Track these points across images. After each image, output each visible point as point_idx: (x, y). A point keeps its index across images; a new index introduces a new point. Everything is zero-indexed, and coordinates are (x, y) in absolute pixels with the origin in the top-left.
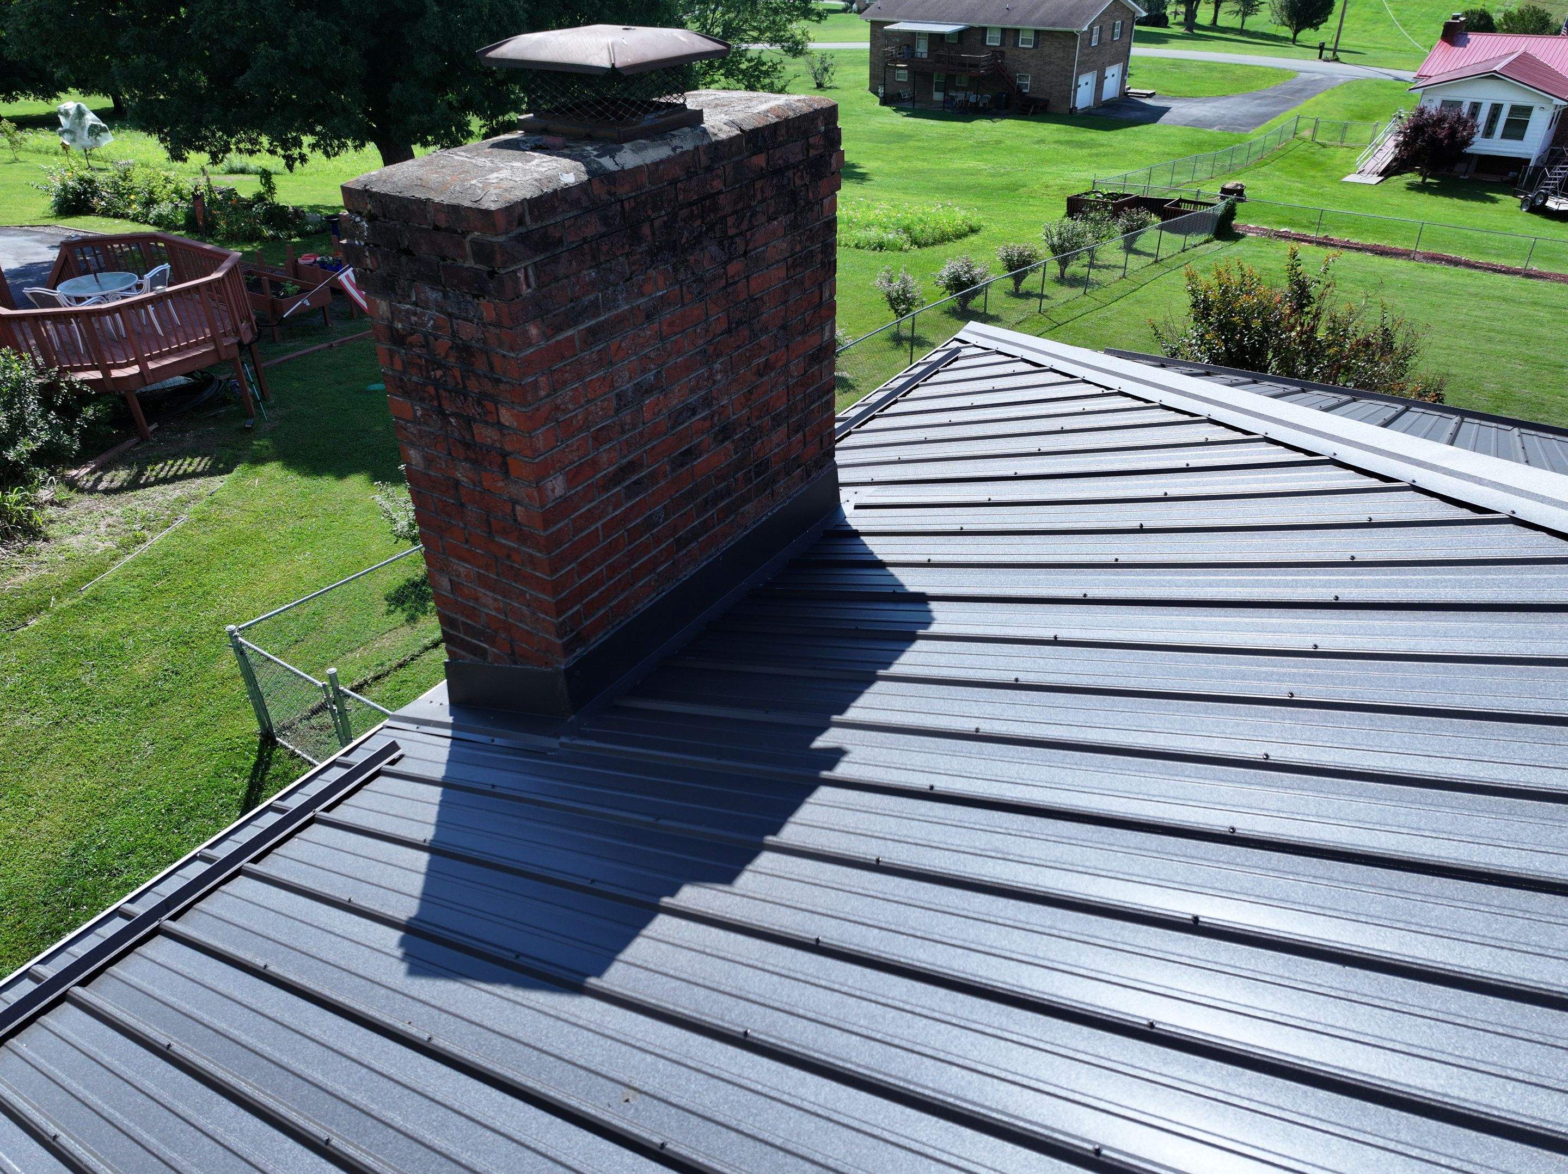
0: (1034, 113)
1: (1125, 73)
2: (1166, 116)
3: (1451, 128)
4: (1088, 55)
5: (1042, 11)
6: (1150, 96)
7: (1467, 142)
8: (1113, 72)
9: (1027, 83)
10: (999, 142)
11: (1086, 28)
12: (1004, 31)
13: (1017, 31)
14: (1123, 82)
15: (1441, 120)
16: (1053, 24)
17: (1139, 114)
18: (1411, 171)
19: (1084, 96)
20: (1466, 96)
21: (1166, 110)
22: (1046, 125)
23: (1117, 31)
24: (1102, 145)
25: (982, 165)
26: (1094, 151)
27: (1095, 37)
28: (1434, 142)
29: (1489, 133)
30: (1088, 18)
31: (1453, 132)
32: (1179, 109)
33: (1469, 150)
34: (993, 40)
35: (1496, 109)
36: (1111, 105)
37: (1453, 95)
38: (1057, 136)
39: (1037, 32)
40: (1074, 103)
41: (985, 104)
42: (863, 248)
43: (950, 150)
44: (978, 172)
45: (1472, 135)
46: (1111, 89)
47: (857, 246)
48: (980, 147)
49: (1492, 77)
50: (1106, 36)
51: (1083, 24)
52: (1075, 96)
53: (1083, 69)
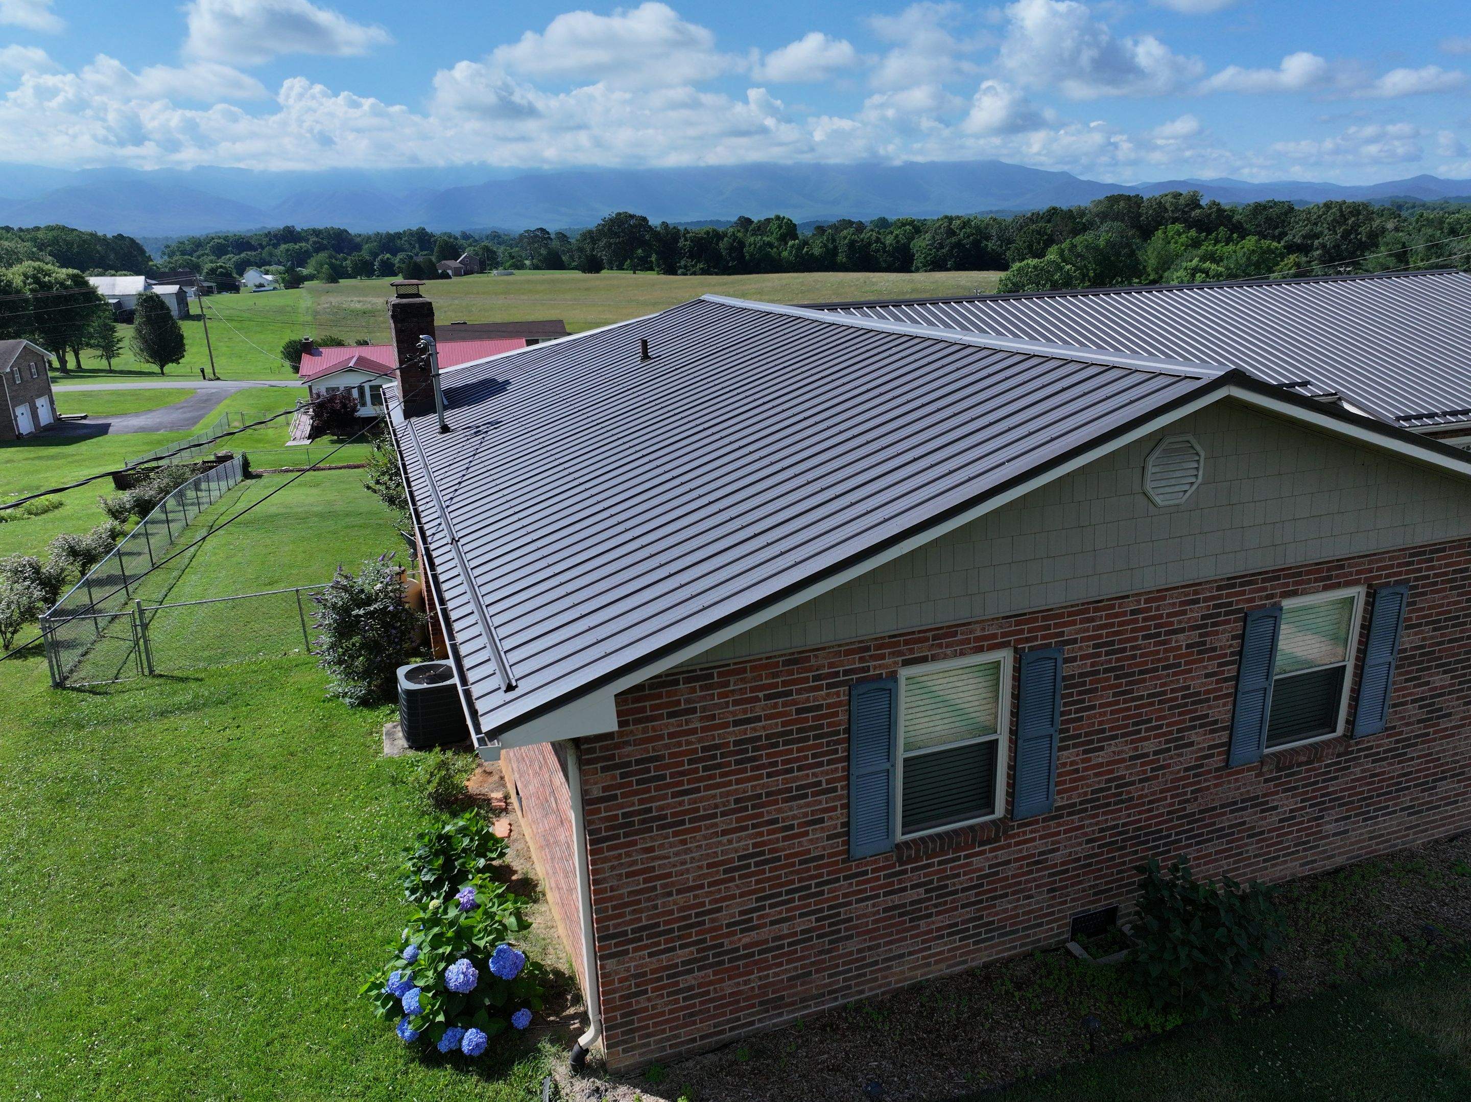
1: (52, 402)
2: (111, 429)
3: (341, 402)
4: (16, 391)
6: (85, 417)
7: (354, 410)
8: (42, 403)
11: (8, 370)
14: (53, 410)
15: (332, 399)
17: (85, 431)
18: (326, 434)
19: (24, 424)
20: (343, 382)
21: (109, 425)
23: (34, 370)
24: (73, 455)
26: (70, 459)
27: (17, 376)
28: (334, 412)
29: (364, 404)
30: (6, 361)
31: (344, 406)
32: (116, 423)
33: (357, 414)
35: (361, 389)
36: (48, 428)
37: (333, 383)
40: (18, 430)
45: (356, 405)
46: (45, 417)
49: (351, 370)
50: (27, 375)
51: (6, 368)
52: (17, 425)
53: (17, 402)
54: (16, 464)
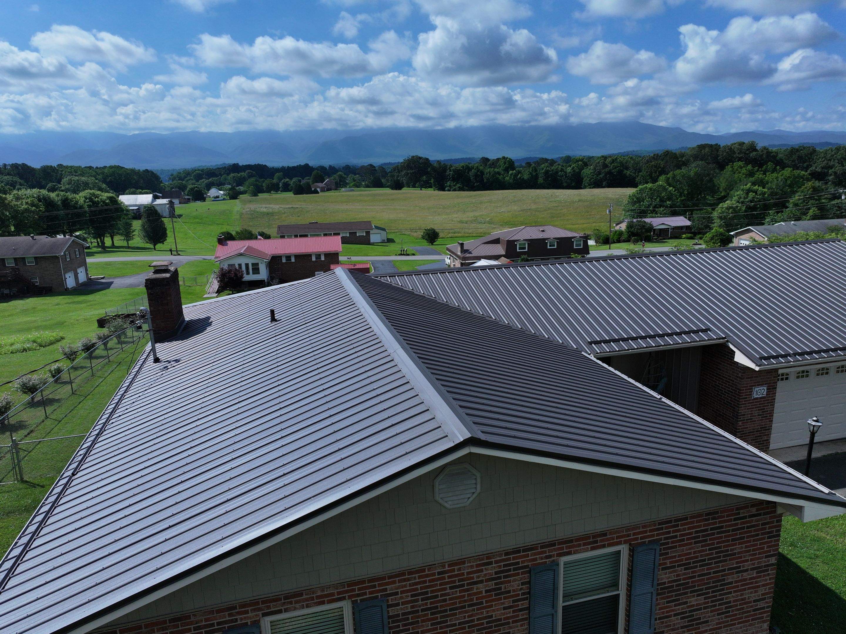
0: (45, 293)
1: (86, 270)
2: (113, 286)
3: (234, 273)
4: (67, 265)
5: (35, 248)
6: (102, 278)
7: (242, 277)
8: (81, 270)
9: (37, 281)
10: (34, 308)
11: (62, 254)
12: (15, 259)
13: (24, 258)
14: (87, 274)
15: (230, 271)
16: (44, 254)
17: (101, 286)
18: (227, 290)
19: (70, 282)
20: (236, 262)
21: (112, 283)
22: (56, 297)
23: (77, 253)
24: (91, 301)
25: (34, 319)
26: (89, 304)
27: (68, 256)
28: (230, 278)
29: (248, 273)
30: (62, 249)
31: (236, 275)
32: (117, 282)
33: (244, 279)
34: (10, 264)
35: (247, 265)
36: (84, 284)
37: (231, 262)
38: (66, 301)
39: (36, 258)
40: (67, 286)
41: (14, 294)
42: (16, 353)
43: (9, 316)
44: (35, 321)
45: (243, 275)
46: (82, 278)
47: (12, 353)
48: (25, 312)
49: (241, 255)
50: (73, 256)
51: (61, 252)
52: (66, 283)
53: (66, 271)
54: (60, 306)
